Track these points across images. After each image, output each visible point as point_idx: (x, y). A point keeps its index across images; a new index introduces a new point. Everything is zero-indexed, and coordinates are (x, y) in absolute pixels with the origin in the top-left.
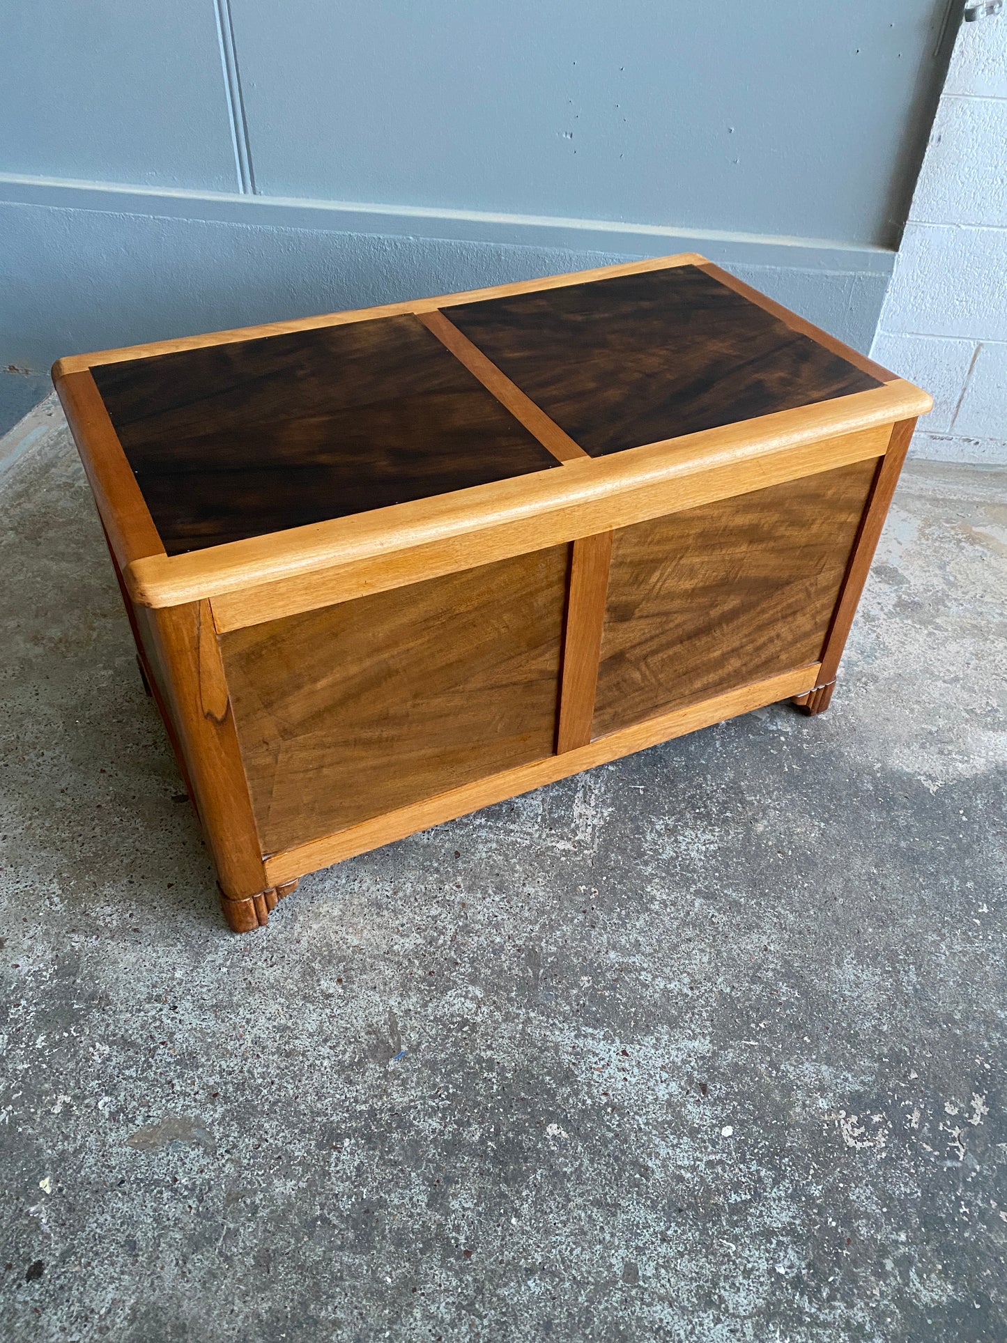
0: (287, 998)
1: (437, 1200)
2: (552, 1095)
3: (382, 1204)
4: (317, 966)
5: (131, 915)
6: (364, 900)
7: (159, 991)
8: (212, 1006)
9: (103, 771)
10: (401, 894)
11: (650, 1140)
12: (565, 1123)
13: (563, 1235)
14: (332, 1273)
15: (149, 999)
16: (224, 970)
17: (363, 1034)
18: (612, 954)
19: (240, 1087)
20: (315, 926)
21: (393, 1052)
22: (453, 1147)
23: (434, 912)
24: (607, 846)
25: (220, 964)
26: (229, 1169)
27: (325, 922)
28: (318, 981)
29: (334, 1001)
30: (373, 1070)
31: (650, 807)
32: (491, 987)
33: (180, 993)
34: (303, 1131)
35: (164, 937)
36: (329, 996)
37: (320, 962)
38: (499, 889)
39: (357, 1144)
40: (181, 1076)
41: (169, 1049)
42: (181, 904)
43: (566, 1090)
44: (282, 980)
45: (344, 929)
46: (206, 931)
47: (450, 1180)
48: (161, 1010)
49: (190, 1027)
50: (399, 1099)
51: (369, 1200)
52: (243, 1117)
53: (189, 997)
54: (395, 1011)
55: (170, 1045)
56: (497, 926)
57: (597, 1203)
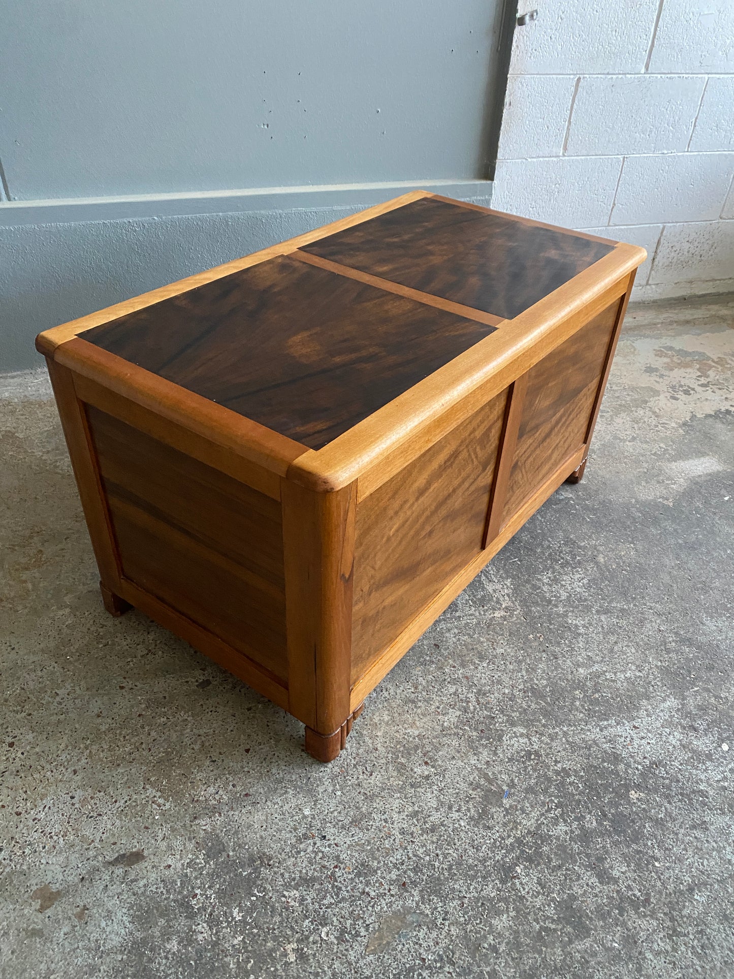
0: (400, 792)
1: (604, 877)
2: (617, 774)
3: (573, 898)
4: (403, 760)
5: (234, 786)
6: (399, 702)
7: (301, 831)
8: (351, 823)
9: (122, 688)
10: (420, 687)
11: (691, 773)
12: (638, 787)
13: (690, 858)
14: (578, 962)
15: (299, 840)
16: (339, 793)
17: (471, 792)
18: (581, 670)
19: (416, 870)
20: (379, 734)
21: (500, 794)
22: (585, 837)
23: (452, 690)
24: (524, 603)
25: (333, 791)
26: (454, 931)
27: (384, 728)
28: (412, 770)
29: (434, 779)
30: (497, 813)
31: (532, 571)
32: (528, 724)
33: (319, 825)
34: (484, 878)
35: (273, 790)
36: (427, 777)
37: (403, 757)
38: (482, 658)
39: (526, 867)
40: (368, 884)
41: (344, 869)
42: (267, 760)
43: (622, 767)
44: (386, 781)
45: (401, 727)
46: (302, 772)
47: (601, 859)
48: (315, 844)
49: (346, 845)
50: (529, 823)
51: (563, 900)
52: (435, 887)
53: (328, 825)
54: (479, 766)
55: (342, 866)
56: (499, 682)
57: (694, 827)
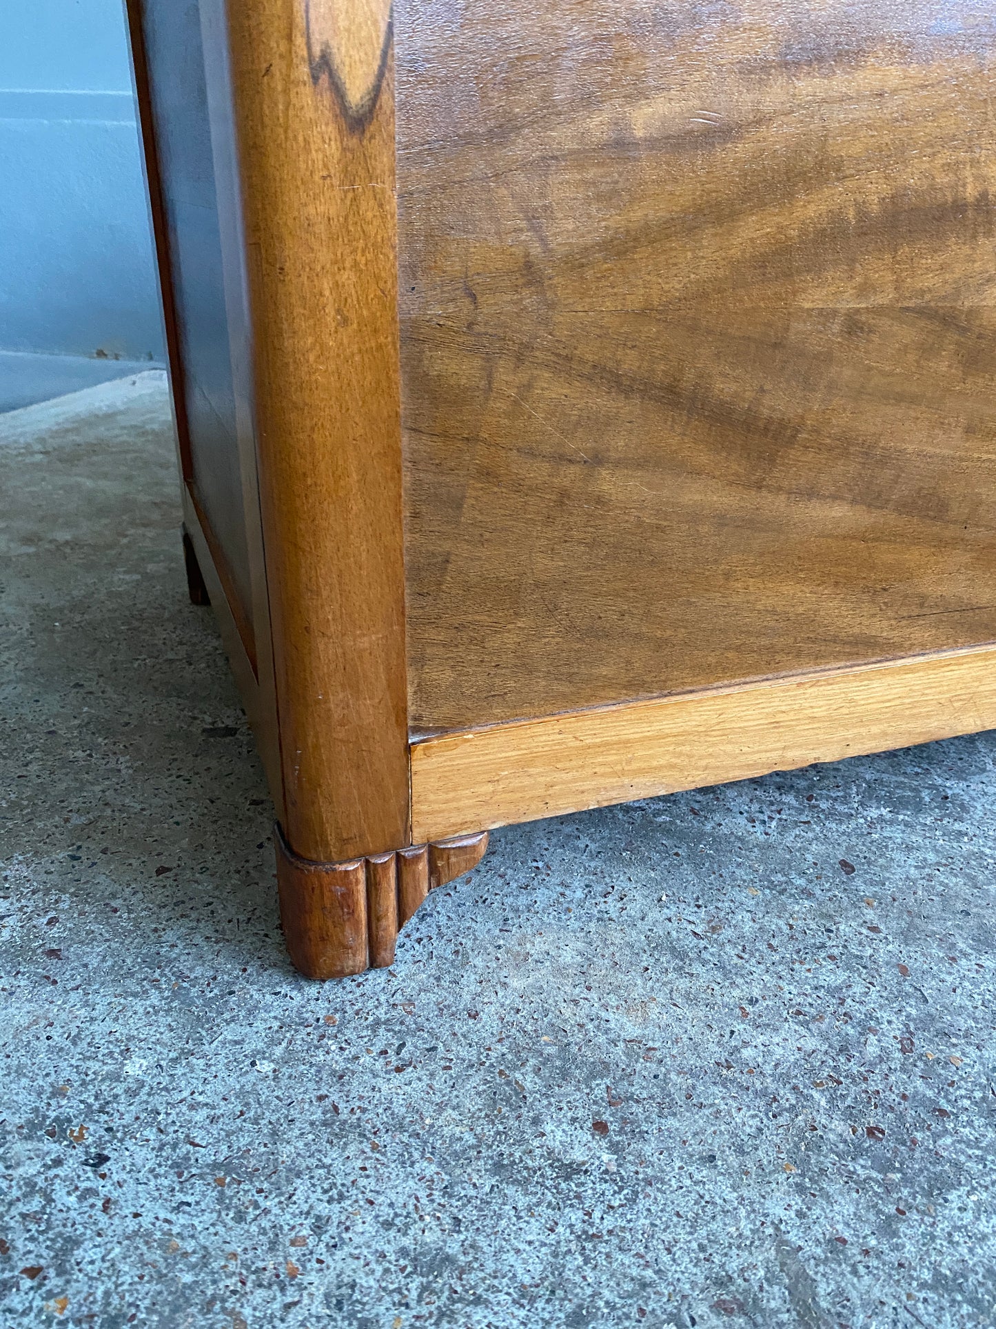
0: (443, 1164)
4: (529, 1082)
5: (51, 922)
6: (633, 935)
7: (69, 1107)
8: (215, 1166)
9: (78, 686)
10: (728, 933)
15: (31, 1130)
16: (266, 1067)
17: (702, 1309)
20: (515, 983)
25: (256, 1052)
27: (543, 974)
28: (536, 1121)
29: (590, 1187)
33: (128, 1118)
35: (120, 974)
36: (570, 1171)
37: (537, 1071)
41: (50, 1295)
42: (180, 908)
44: (427, 1110)
45: (593, 995)
46: (229, 969)
48: (58, 1162)
49: (132, 1224)
53: (150, 1134)
54: (792, 1237)
55: (54, 1282)
